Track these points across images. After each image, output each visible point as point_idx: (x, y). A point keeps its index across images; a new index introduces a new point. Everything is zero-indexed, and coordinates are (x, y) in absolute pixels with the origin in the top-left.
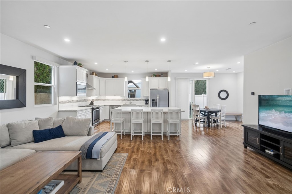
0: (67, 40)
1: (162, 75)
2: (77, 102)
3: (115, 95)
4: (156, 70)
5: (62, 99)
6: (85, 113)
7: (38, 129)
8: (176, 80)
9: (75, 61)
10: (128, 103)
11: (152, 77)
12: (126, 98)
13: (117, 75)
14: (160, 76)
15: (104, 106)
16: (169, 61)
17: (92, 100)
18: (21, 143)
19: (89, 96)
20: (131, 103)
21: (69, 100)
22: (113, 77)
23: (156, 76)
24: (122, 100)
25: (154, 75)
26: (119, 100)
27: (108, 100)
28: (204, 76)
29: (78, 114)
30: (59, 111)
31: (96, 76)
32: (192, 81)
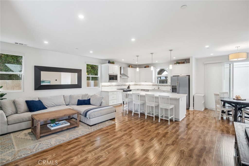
0: (91, 52)
1: (185, 62)
2: (115, 86)
3: (146, 82)
4: (174, 58)
5: (103, 84)
6: (116, 94)
7: (81, 99)
8: (205, 65)
9: (109, 61)
10: (156, 88)
11: (175, 65)
12: (155, 84)
13: (148, 65)
14: (184, 63)
15: (138, 89)
16: (171, 50)
17: (128, 85)
18: (72, 104)
19: (127, 82)
20: (159, 88)
21: (110, 85)
22: (145, 67)
23: (179, 63)
24: (153, 86)
25: (177, 62)
26: (150, 85)
27: (143, 85)
28: (230, 59)
29: (110, 94)
30: (101, 91)
31: (132, 68)
32: (230, 64)
